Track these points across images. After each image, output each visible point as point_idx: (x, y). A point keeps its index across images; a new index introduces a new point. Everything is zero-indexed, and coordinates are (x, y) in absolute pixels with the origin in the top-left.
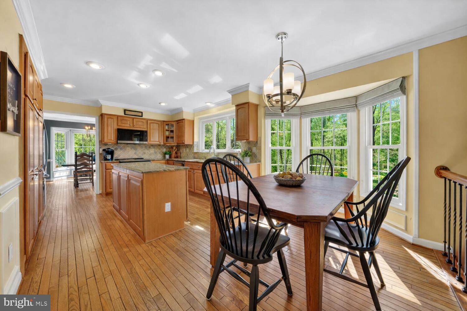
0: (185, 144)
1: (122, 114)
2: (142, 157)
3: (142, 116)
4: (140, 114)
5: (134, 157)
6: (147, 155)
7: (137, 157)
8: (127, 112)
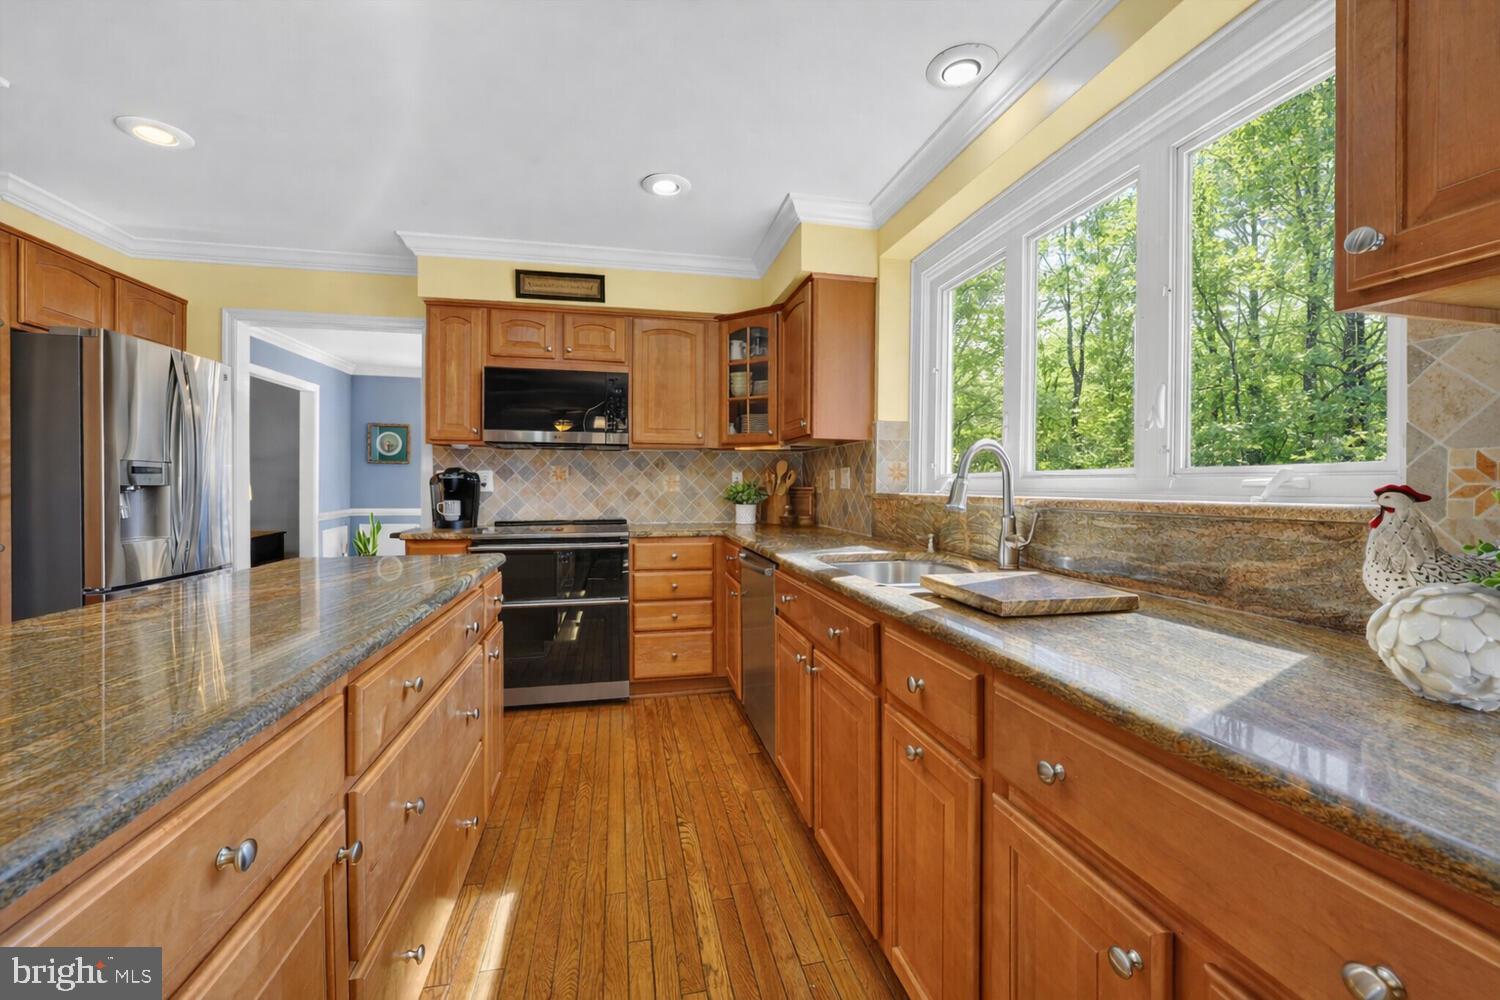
0: (815, 436)
1: (507, 294)
2: (621, 515)
3: (602, 300)
4: (592, 288)
5: (582, 515)
6: (647, 503)
7: (597, 515)
8: (531, 286)
